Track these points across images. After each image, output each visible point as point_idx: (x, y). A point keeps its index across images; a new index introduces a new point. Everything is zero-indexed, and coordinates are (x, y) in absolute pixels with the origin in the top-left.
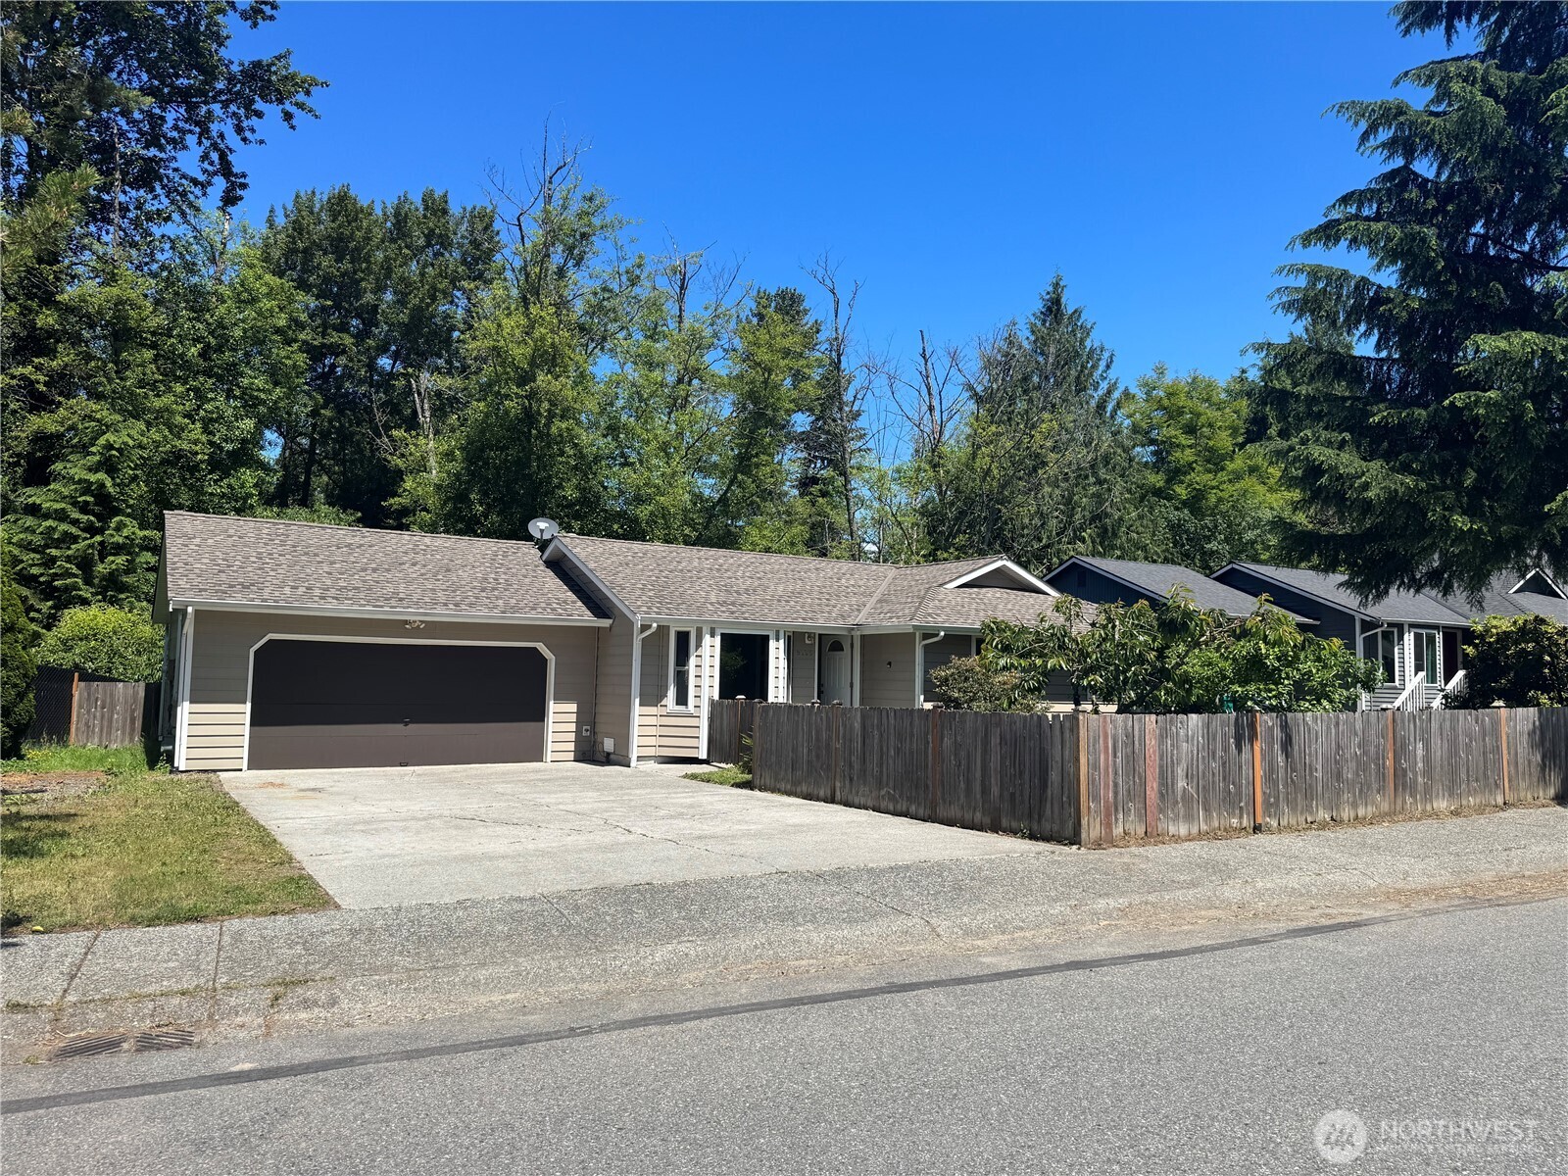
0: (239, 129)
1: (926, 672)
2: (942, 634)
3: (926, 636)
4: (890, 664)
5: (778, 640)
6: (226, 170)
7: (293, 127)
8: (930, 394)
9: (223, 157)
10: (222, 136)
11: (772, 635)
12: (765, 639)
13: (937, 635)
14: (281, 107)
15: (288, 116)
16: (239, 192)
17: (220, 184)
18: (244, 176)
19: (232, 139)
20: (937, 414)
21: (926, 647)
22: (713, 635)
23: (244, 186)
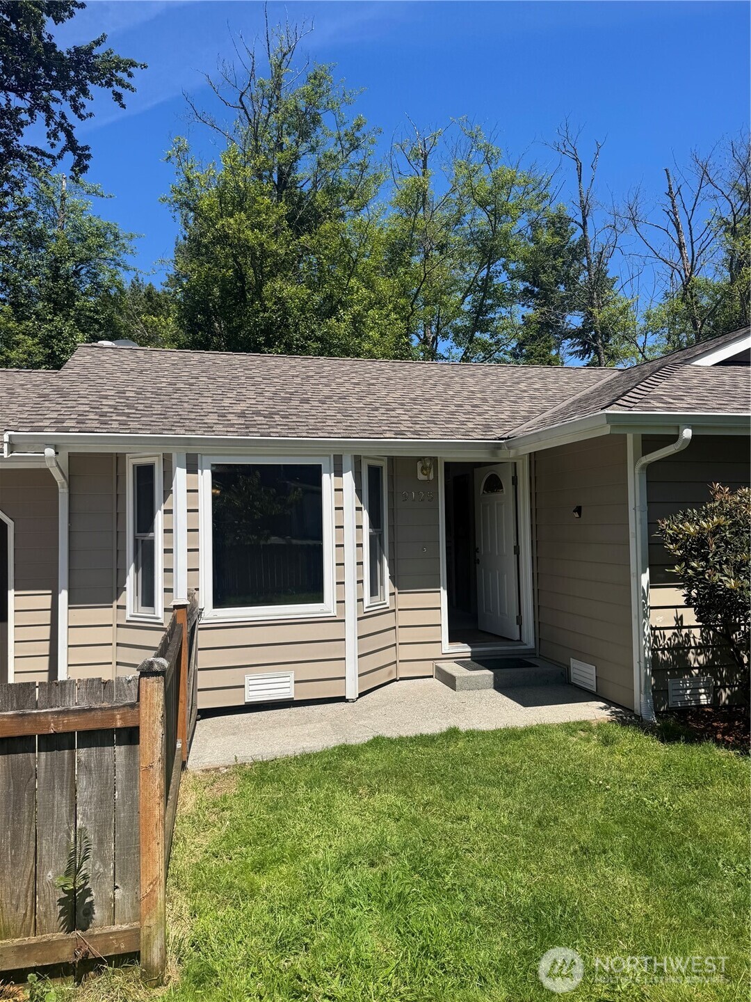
0: (76, 109)
1: (652, 525)
2: (687, 433)
3: (650, 443)
4: (579, 510)
5: (339, 473)
6: (72, 145)
7: (123, 106)
8: (678, 231)
9: (69, 135)
10: (63, 116)
11: (326, 463)
12: (313, 475)
13: (674, 439)
14: (111, 89)
15: (118, 97)
16: (86, 162)
17: (70, 158)
18: (87, 148)
19: (72, 118)
20: (687, 252)
21: (650, 468)
22: (192, 469)
23: (88, 157)
